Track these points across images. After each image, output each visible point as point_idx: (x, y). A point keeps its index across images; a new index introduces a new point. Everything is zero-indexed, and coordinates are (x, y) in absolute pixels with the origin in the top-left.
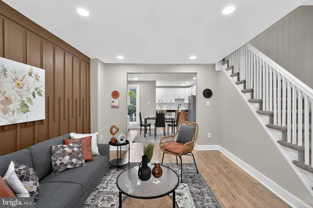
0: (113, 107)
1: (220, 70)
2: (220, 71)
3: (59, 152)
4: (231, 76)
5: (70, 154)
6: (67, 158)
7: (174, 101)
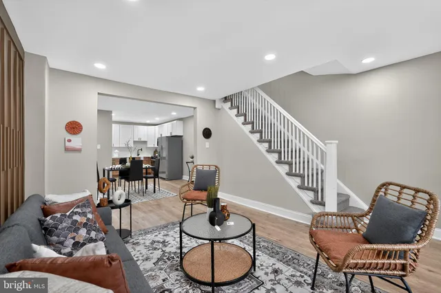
0: (67, 150)
1: (220, 107)
2: (219, 109)
3: (64, 225)
4: (236, 116)
5: (85, 225)
6: (83, 232)
7: (131, 144)
